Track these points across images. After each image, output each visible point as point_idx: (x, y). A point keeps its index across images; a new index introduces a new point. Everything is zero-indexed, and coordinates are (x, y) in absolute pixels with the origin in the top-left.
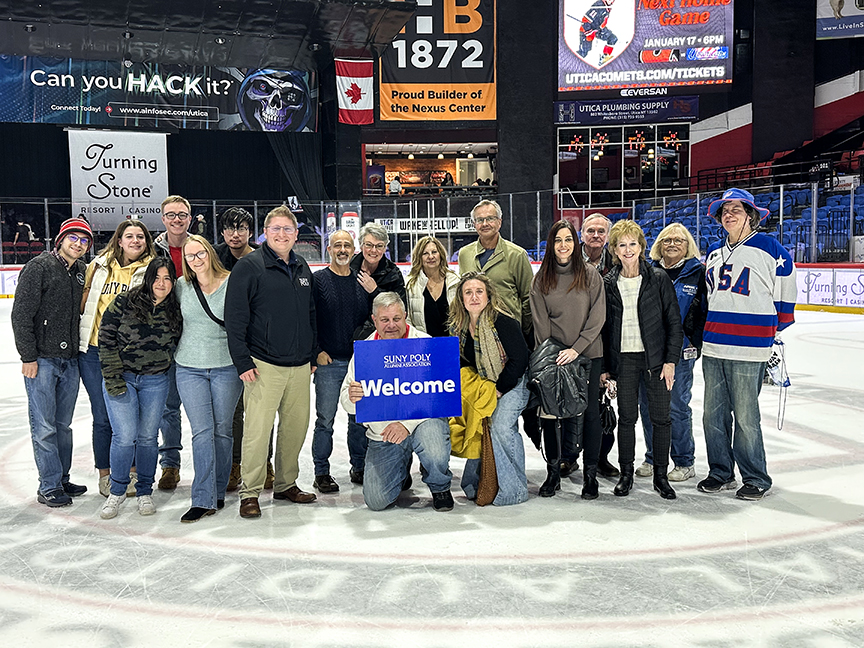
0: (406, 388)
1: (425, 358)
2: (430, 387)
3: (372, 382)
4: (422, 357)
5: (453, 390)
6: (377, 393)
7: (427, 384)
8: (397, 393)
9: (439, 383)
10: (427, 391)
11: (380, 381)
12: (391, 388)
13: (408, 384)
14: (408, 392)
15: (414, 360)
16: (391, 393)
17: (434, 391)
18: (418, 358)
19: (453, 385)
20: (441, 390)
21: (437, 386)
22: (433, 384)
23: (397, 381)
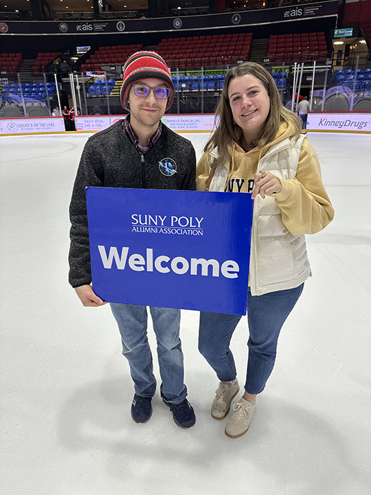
0: (164, 264)
1: (195, 223)
2: (199, 267)
3: (113, 250)
4: (189, 221)
5: (235, 276)
6: (121, 266)
7: (195, 262)
8: (150, 269)
9: (214, 263)
10: (194, 272)
11: (125, 250)
12: (142, 262)
13: (167, 259)
14: (166, 270)
15: (176, 224)
16: (142, 269)
17: (205, 273)
18: (183, 222)
19: (236, 268)
20: (216, 274)
21: (210, 267)
22: (205, 263)
23: (150, 252)
